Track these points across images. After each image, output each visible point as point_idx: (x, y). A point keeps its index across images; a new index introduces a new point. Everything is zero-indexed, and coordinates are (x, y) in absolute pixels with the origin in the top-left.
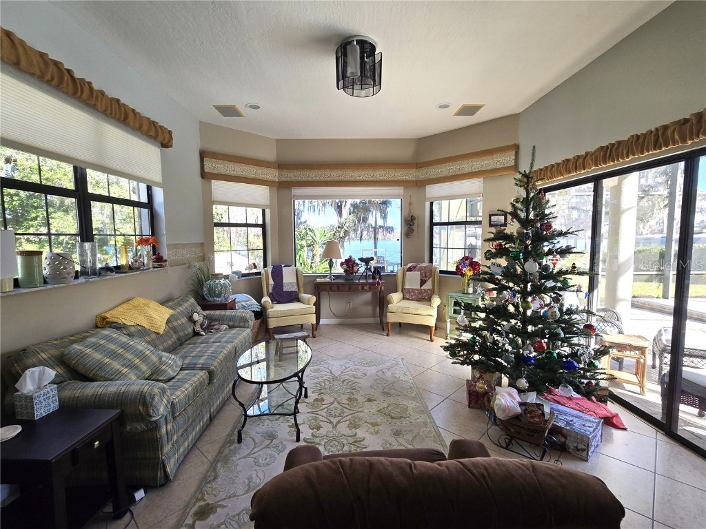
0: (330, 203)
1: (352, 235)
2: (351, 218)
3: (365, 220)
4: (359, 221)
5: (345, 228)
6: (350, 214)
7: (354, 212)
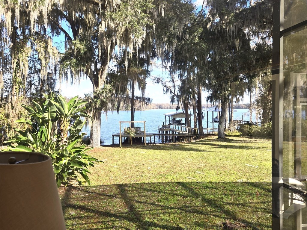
0: (85, 71)
1: (110, 106)
2: (108, 88)
3: (124, 90)
4: (116, 91)
5: (102, 98)
6: (107, 83)
7: (111, 82)
